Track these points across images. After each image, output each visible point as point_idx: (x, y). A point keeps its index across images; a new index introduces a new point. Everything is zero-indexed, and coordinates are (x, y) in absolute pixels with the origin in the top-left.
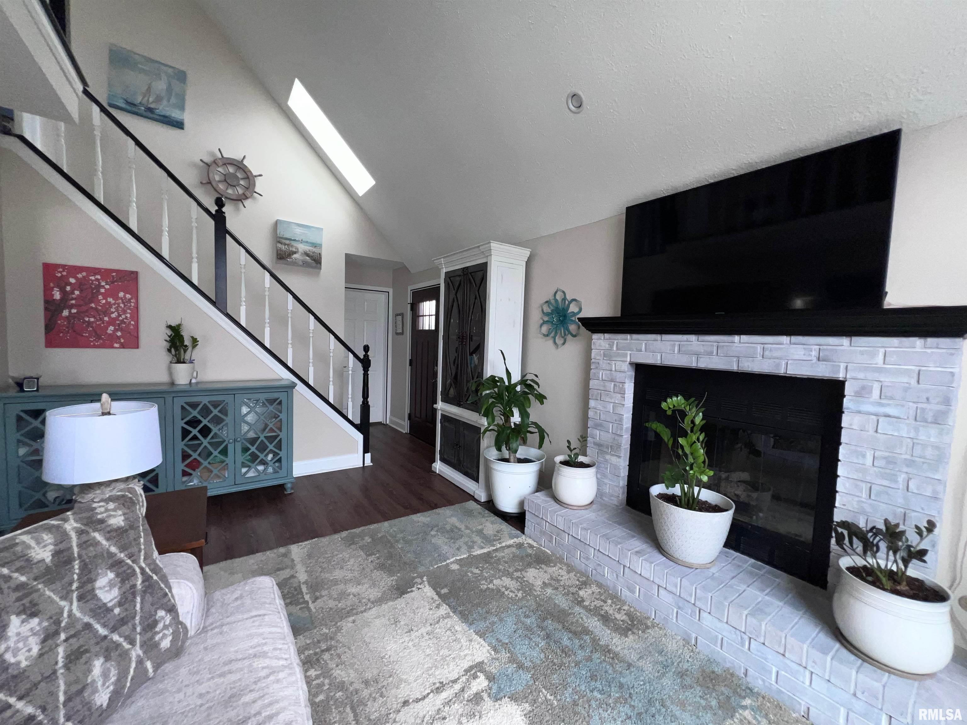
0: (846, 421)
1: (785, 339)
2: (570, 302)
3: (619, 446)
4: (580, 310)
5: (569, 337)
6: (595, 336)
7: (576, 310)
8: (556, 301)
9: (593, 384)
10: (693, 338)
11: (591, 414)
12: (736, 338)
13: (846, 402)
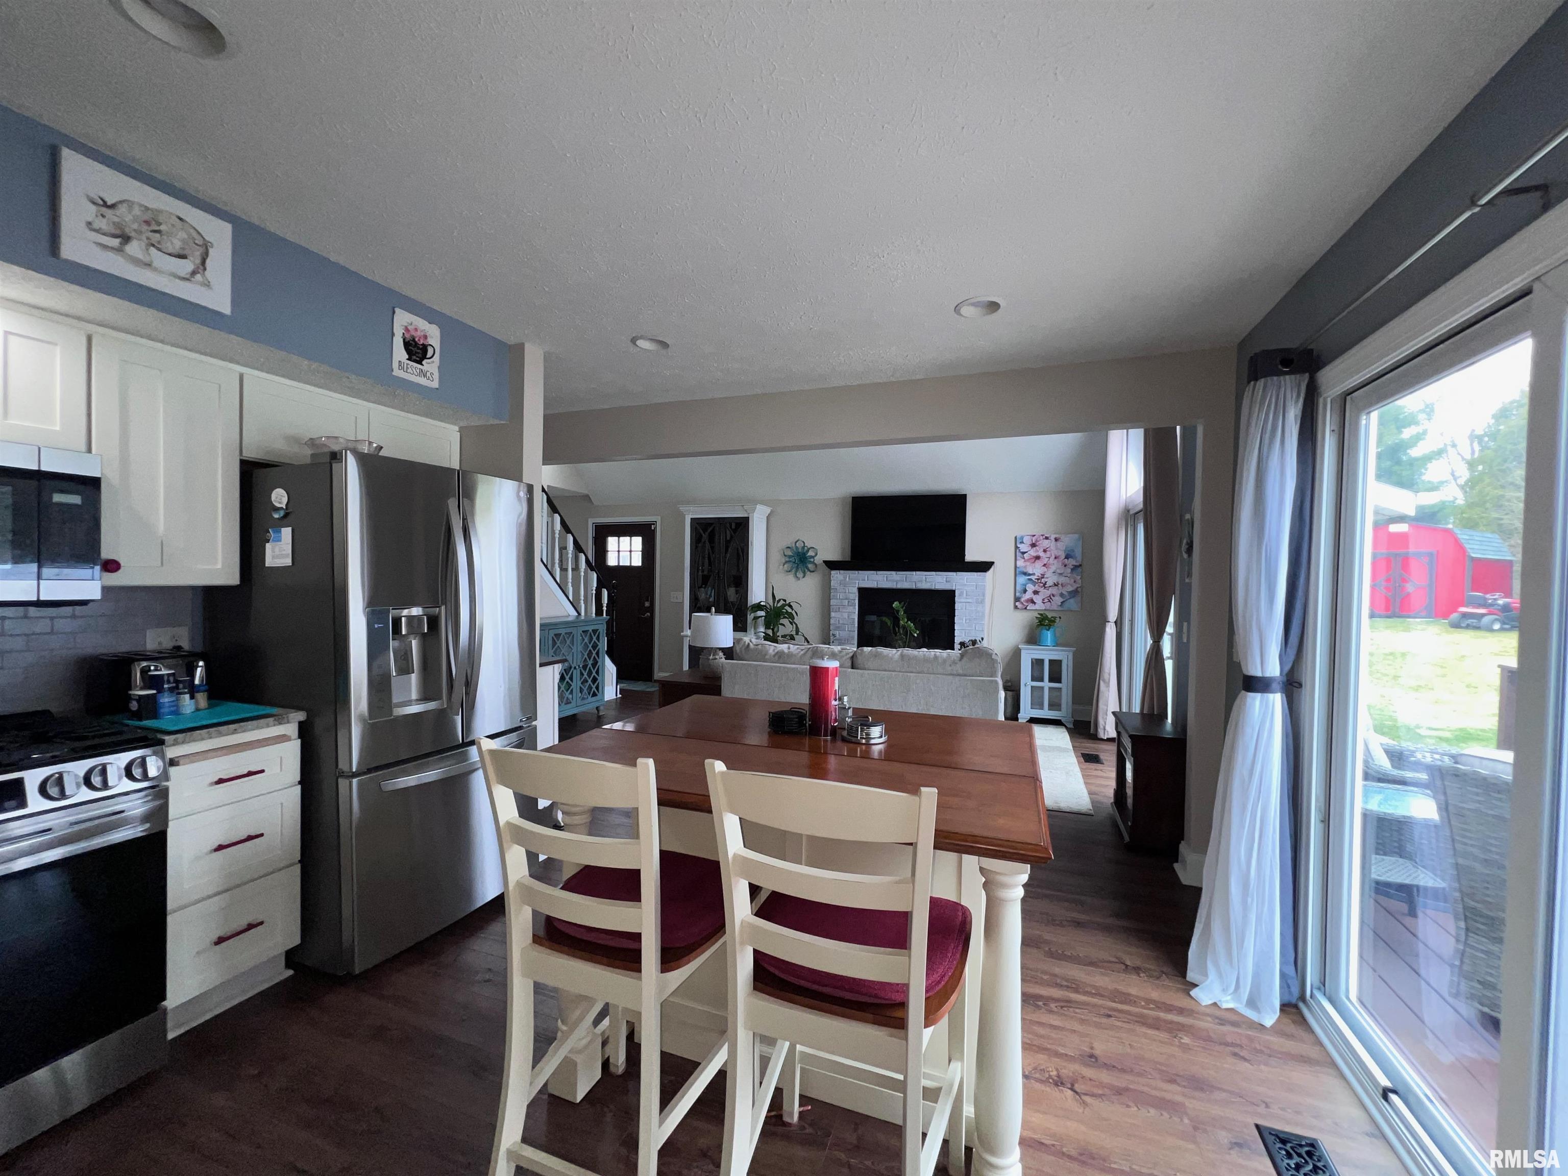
0: (957, 606)
1: (934, 573)
2: (809, 549)
3: (853, 638)
4: (816, 554)
5: (808, 573)
6: (833, 572)
7: (813, 554)
8: (797, 547)
9: (833, 602)
10: (894, 573)
11: (832, 621)
12: (914, 573)
13: (956, 599)
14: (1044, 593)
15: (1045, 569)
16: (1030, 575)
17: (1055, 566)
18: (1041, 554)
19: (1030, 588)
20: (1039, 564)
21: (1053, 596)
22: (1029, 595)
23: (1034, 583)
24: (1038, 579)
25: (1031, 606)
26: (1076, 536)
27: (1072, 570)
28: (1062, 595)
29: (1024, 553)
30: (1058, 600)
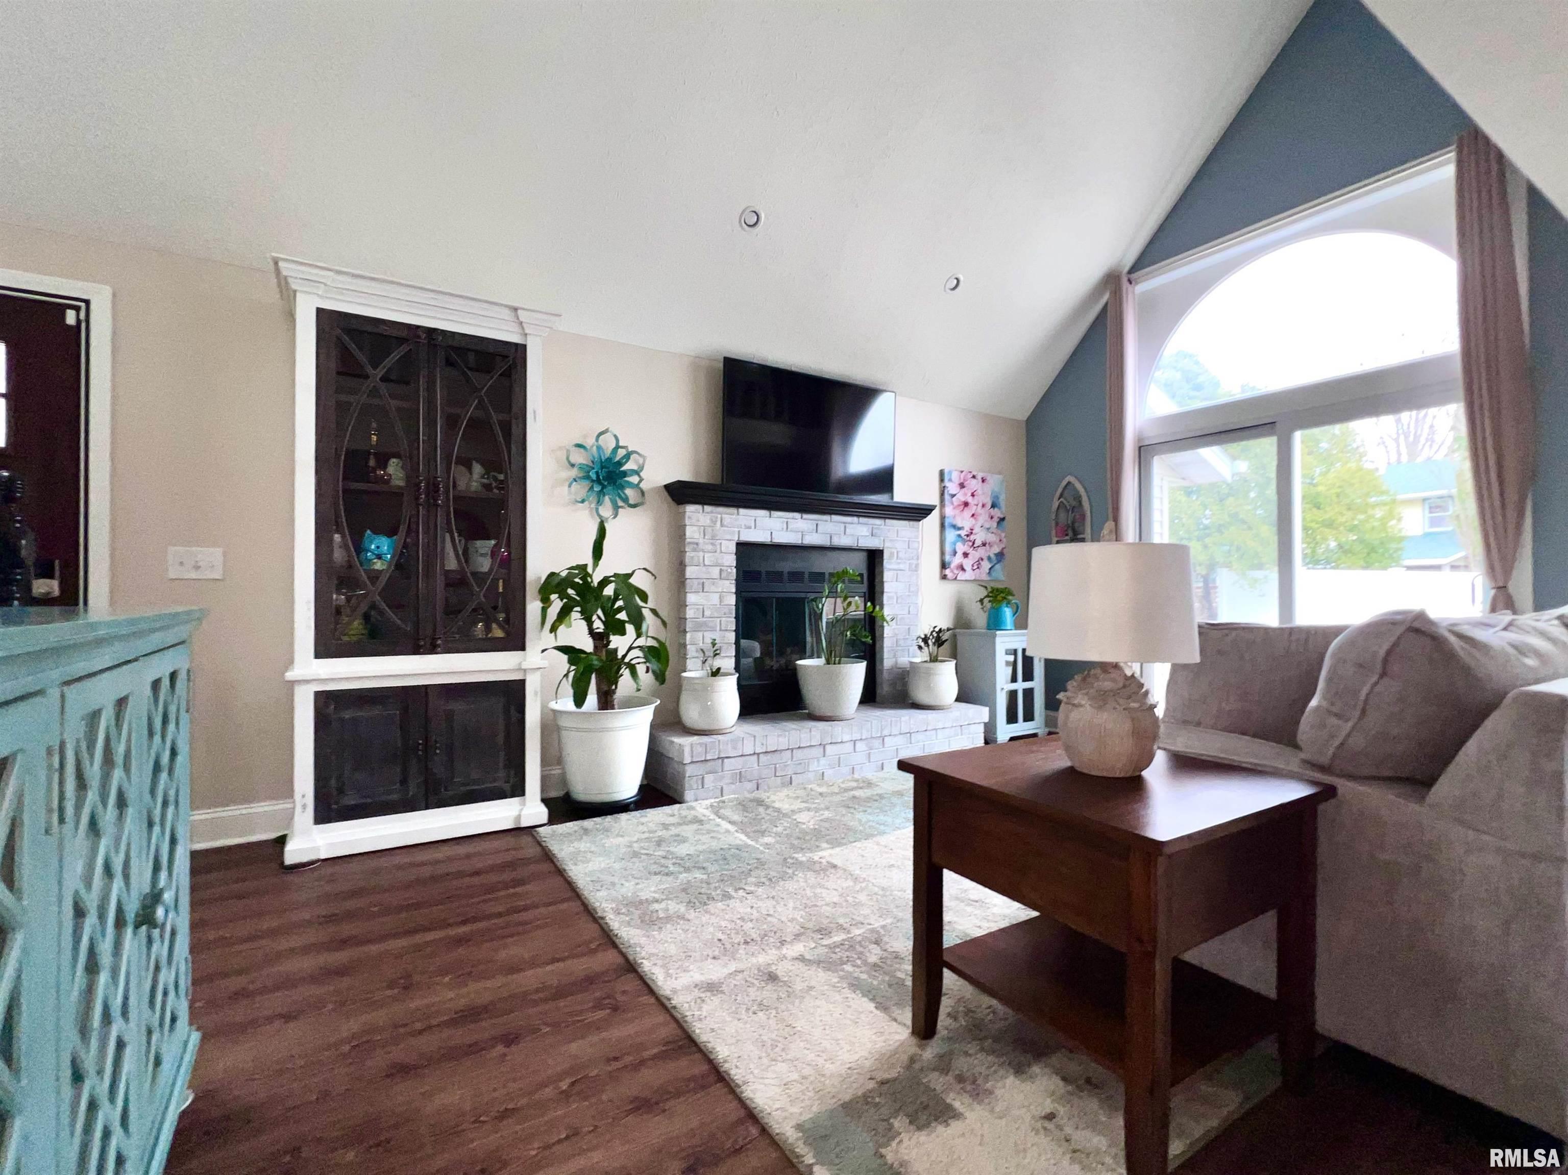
2: (627, 455)
4: (646, 467)
5: (627, 508)
6: (686, 508)
7: (638, 467)
9: (690, 572)
11: (690, 613)
13: (885, 564)
14: (974, 555)
15: (972, 521)
16: (959, 529)
17: (983, 518)
18: (970, 499)
19: (961, 548)
20: (968, 513)
21: (982, 559)
22: (958, 559)
23: (964, 541)
24: (968, 536)
25: (961, 576)
26: (1000, 477)
27: (998, 523)
28: (989, 558)
29: (953, 496)
30: (986, 565)
